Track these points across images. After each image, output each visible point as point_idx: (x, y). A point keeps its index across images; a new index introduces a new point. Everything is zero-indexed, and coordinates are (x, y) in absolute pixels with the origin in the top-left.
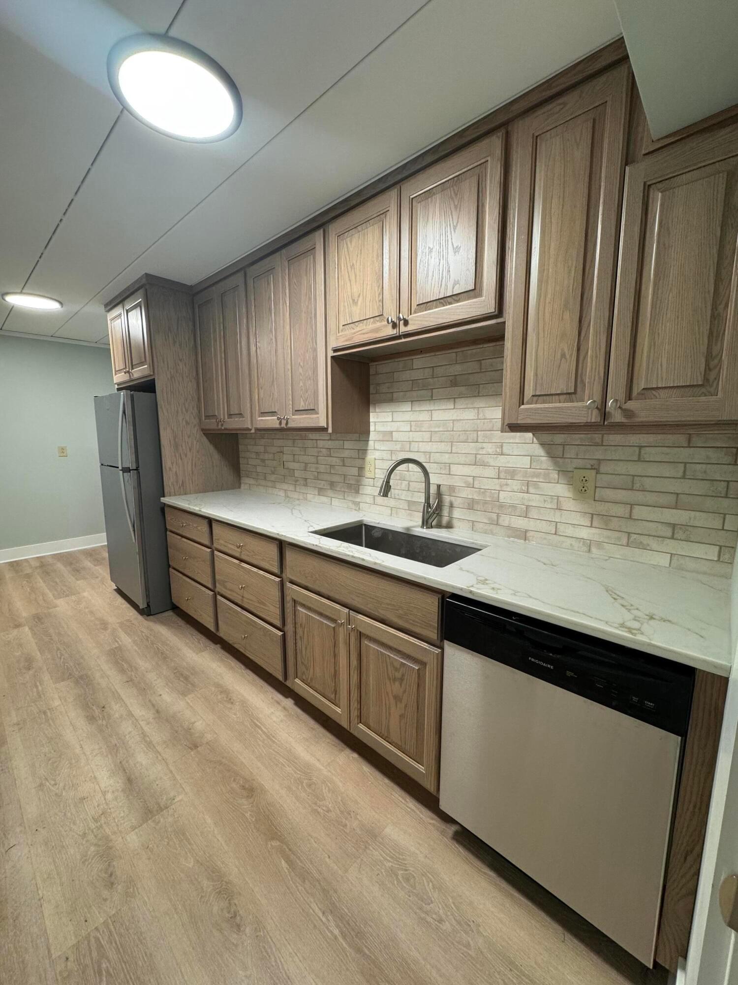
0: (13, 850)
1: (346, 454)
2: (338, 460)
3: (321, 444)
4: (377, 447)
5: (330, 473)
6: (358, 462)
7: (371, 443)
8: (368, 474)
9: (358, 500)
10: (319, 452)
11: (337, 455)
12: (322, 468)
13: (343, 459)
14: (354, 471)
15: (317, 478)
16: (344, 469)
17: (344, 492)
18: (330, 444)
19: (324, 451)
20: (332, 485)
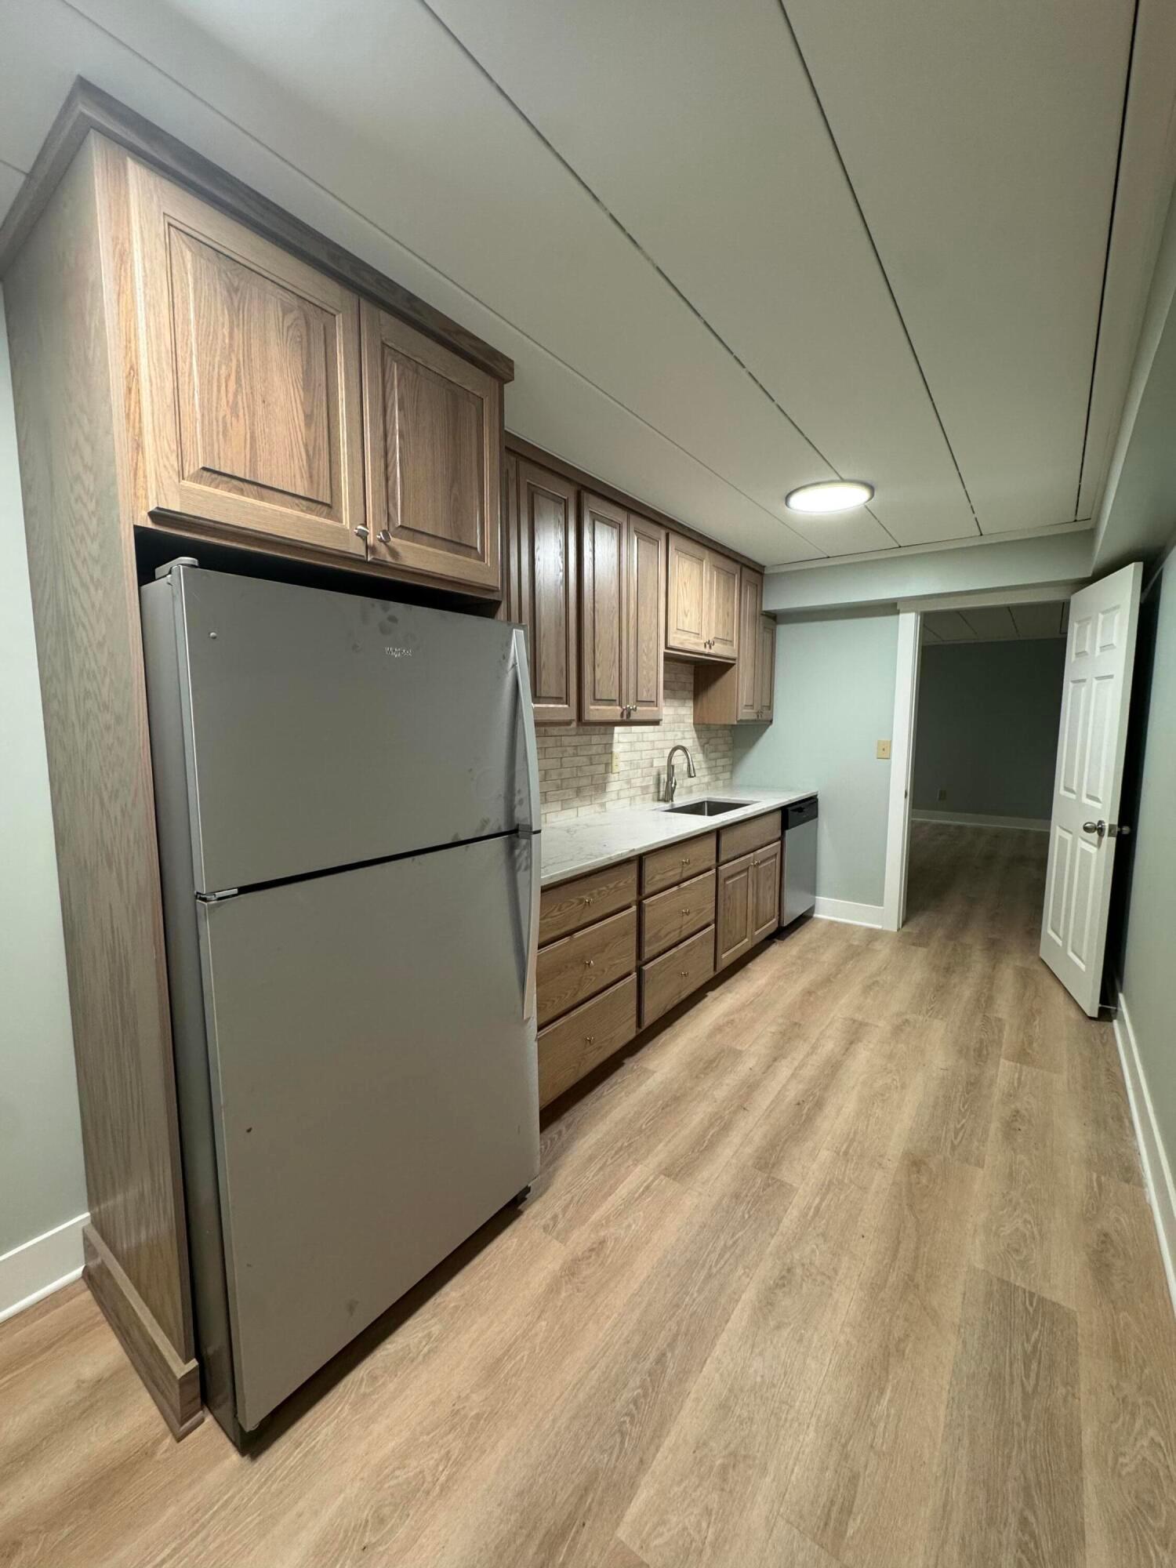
0: (943, 1067)
1: (594, 750)
2: (585, 759)
3: (566, 740)
4: (621, 740)
5: (577, 776)
6: (604, 759)
7: (616, 736)
8: (615, 769)
9: (604, 801)
10: (563, 752)
11: (585, 753)
12: (567, 773)
13: (590, 757)
14: (601, 768)
15: (559, 788)
16: (593, 767)
17: (591, 796)
18: (576, 740)
19: (570, 750)
20: (579, 791)
